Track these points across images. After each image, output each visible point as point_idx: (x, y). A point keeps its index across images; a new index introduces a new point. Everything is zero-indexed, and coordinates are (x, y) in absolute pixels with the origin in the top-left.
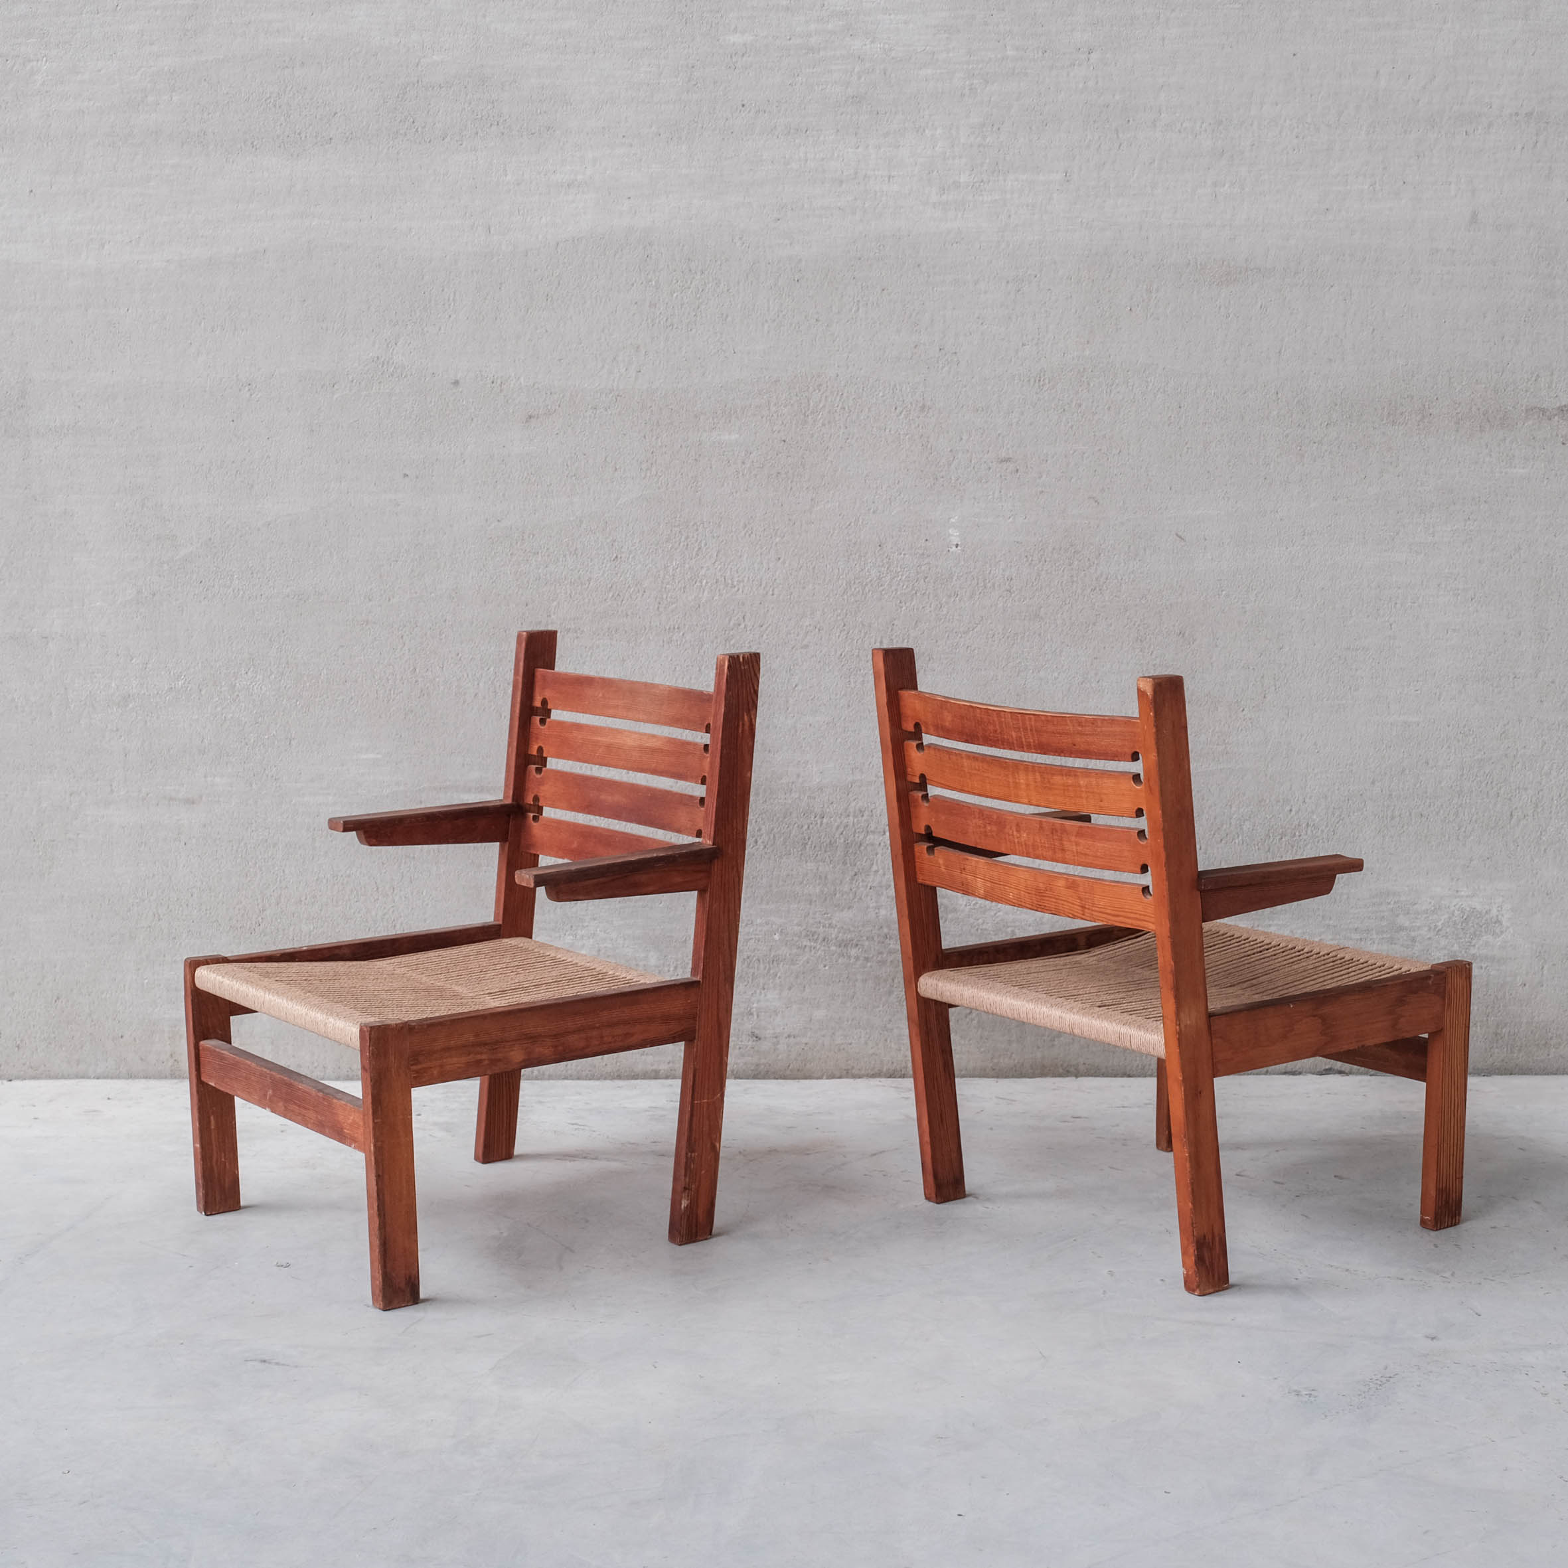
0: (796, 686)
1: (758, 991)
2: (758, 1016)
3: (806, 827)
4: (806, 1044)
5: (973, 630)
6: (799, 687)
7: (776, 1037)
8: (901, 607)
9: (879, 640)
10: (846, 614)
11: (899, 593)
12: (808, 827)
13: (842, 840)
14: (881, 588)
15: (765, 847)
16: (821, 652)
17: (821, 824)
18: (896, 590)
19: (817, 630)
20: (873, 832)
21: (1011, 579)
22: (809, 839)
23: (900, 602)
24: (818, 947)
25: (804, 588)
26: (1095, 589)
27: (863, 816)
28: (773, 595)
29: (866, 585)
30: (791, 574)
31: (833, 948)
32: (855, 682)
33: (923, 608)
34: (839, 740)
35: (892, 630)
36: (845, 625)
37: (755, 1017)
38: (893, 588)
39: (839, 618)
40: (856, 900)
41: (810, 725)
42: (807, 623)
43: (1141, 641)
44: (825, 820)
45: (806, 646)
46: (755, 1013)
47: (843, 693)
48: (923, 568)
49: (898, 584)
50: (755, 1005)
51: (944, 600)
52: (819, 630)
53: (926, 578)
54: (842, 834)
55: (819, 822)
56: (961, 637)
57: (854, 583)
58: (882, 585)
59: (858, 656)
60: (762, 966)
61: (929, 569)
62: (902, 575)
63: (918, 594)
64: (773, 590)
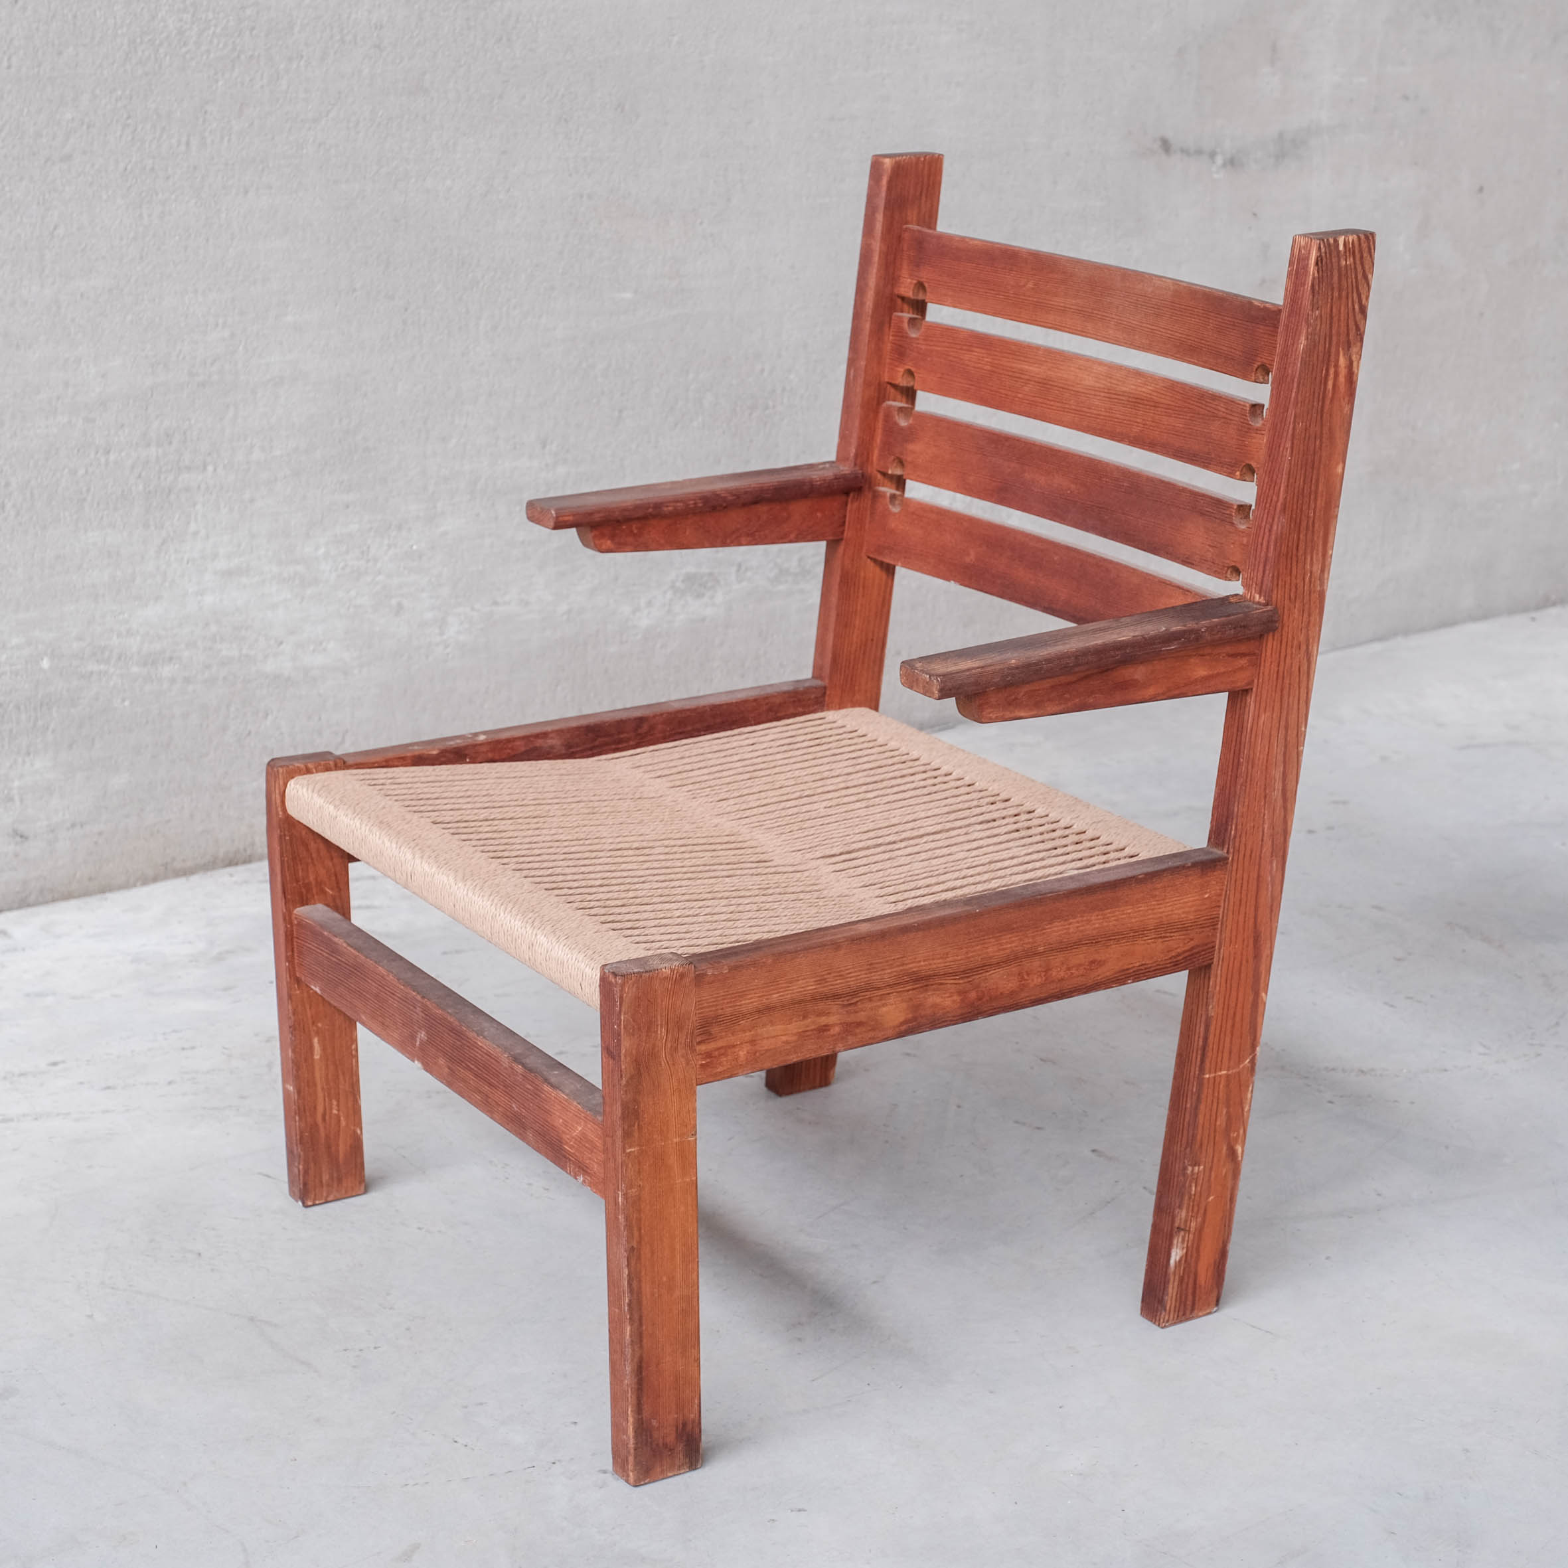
0: (55, 228)
1: (20, 760)
2: (22, 800)
3: (81, 472)
4: (100, 834)
5: (327, 115)
6: (61, 231)
7: (52, 831)
8: (217, 81)
9: (184, 140)
10: (131, 98)
11: (212, 55)
12: (87, 472)
13: (141, 487)
14: (184, 50)
15: (18, 514)
16: (93, 165)
17: (107, 463)
18: (208, 51)
19: (85, 127)
20: (189, 469)
21: (381, 27)
22: (88, 490)
23: (216, 74)
24: (112, 670)
25: (60, 53)
26: (501, 39)
27: (170, 443)
28: (9, 67)
29: (161, 44)
30: (37, 29)
31: (135, 669)
32: (149, 216)
33: (251, 80)
34: (129, 317)
35: (204, 121)
36: (129, 117)
37: (18, 803)
38: (203, 48)
39: (119, 104)
40: (167, 584)
41: (82, 295)
42: (69, 116)
43: (566, 120)
44: (112, 457)
45: (68, 158)
46: (17, 798)
47: (132, 235)
48: (248, 12)
49: (211, 42)
50: (17, 783)
51: (282, 66)
52: (88, 127)
53: (253, 29)
54: (140, 476)
55: (103, 460)
56: (310, 128)
57: (141, 43)
58: (185, 44)
59: (152, 169)
60: (23, 717)
61: (258, 13)
62: (216, 26)
63: (243, 57)
64: (9, 59)
